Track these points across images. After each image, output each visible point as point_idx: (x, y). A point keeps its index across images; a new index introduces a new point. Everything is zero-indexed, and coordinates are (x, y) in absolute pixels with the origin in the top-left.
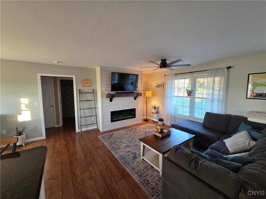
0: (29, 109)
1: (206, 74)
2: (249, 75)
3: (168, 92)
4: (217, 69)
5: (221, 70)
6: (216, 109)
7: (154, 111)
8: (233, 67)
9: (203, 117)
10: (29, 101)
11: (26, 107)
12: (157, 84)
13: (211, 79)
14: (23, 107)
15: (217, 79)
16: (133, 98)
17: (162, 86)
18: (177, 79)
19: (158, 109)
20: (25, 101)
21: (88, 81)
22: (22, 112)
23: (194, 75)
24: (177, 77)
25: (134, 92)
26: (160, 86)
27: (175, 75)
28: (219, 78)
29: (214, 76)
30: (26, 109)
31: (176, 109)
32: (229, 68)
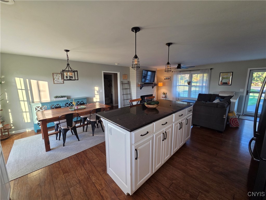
0: (98, 94)
1: (199, 72)
2: (220, 73)
3: (174, 83)
4: (205, 69)
5: (207, 70)
6: (204, 91)
7: (164, 96)
8: (213, 69)
9: (197, 97)
10: (98, 89)
11: (97, 93)
12: (165, 78)
13: (201, 75)
14: (96, 93)
15: (205, 75)
16: (152, 87)
17: (169, 79)
18: (180, 74)
19: (166, 95)
20: (97, 88)
21: (126, 76)
22: (96, 95)
23: (192, 72)
24: (181, 73)
25: (153, 83)
26: (168, 79)
27: (179, 72)
28: (206, 74)
29: (204, 73)
30: (97, 94)
31: (179, 94)
32: (211, 69)
